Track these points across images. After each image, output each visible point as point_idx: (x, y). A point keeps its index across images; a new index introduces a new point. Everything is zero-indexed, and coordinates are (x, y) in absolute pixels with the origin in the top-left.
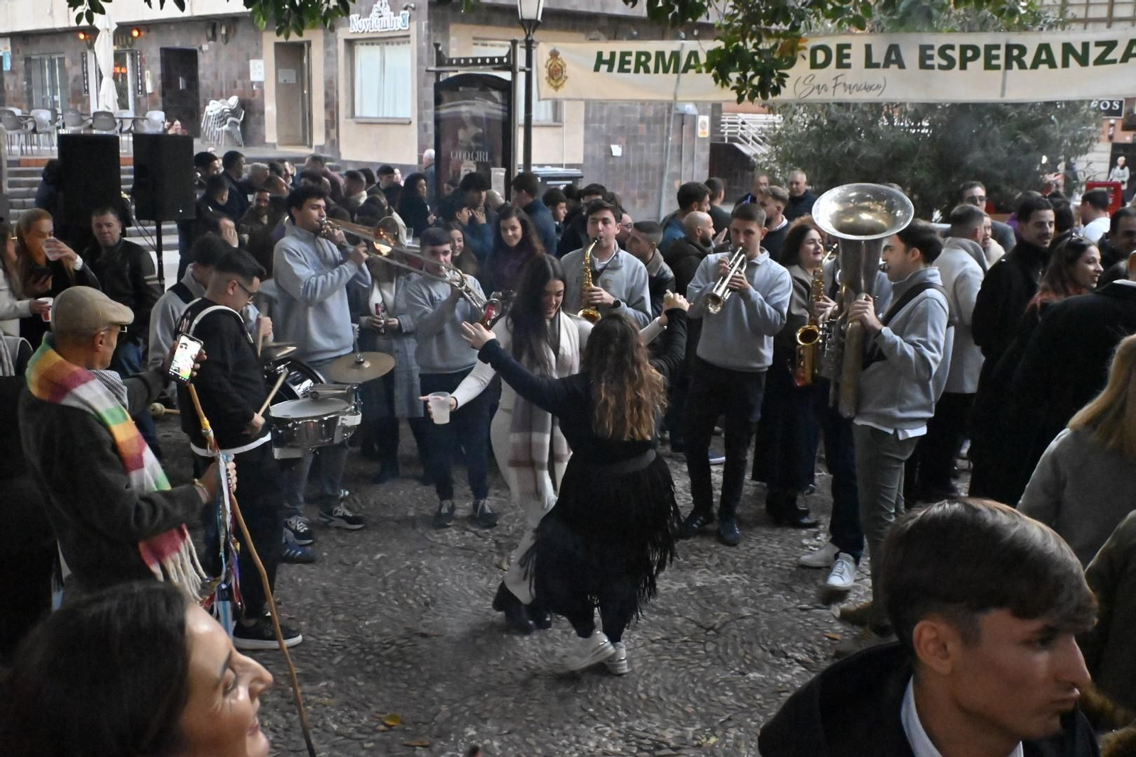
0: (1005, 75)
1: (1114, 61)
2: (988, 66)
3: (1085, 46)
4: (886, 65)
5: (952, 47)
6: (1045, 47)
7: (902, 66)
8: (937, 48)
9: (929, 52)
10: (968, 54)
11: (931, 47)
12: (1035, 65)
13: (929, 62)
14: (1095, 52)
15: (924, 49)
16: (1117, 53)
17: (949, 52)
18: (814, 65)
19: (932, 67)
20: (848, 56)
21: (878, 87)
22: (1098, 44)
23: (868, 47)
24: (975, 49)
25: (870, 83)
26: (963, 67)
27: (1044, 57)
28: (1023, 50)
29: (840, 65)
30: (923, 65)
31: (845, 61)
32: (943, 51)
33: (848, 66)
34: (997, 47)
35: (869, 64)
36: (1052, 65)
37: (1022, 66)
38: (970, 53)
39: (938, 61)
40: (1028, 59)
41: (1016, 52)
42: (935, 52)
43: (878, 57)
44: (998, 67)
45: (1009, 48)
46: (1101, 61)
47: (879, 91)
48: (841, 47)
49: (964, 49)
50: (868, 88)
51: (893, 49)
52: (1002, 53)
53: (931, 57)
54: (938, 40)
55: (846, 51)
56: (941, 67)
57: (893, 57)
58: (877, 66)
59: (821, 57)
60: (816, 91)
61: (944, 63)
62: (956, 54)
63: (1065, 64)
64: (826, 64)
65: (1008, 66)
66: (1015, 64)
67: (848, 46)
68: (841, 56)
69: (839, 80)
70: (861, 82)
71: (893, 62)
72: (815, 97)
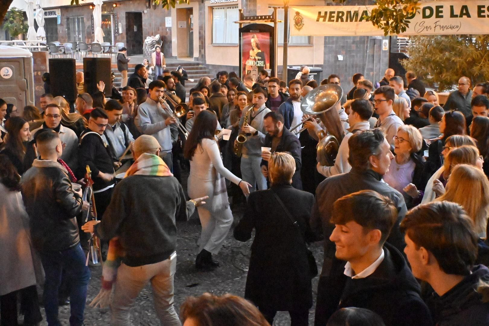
4: (461, 16)
7: (469, 16)
8: (486, 7)
9: (482, 9)
11: (484, 7)
13: (482, 14)
15: (479, 7)
18: (424, 16)
19: (484, 16)
20: (442, 12)
21: (457, 27)
23: (452, 7)
25: (453, 25)
29: (437, 16)
30: (479, 16)
31: (440, 14)
32: (488, 9)
33: (442, 17)
35: (452, 15)
39: (487, 13)
42: (486, 9)
43: (457, 12)
47: (457, 29)
48: (438, 7)
50: (452, 28)
51: (465, 7)
53: (484, 12)
54: (487, 3)
55: (440, 9)
56: (488, 16)
57: (464, 12)
58: (456, 16)
59: (428, 12)
60: (425, 29)
64: (430, 16)
67: (442, 7)
68: (438, 12)
69: (438, 24)
70: (448, 24)
71: (465, 14)
72: (425, 32)
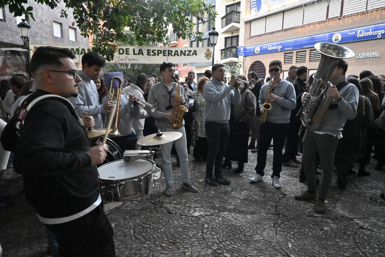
0: (168, 58)
1: (190, 55)
2: (164, 55)
3: (185, 51)
4: (139, 54)
5: (155, 50)
6: (176, 51)
7: (143, 55)
8: (151, 50)
9: (149, 51)
10: (159, 52)
11: (150, 50)
12: (174, 55)
13: (149, 54)
14: (187, 53)
15: (148, 50)
16: (191, 53)
17: (154, 51)
18: (120, 54)
19: (150, 55)
20: (129, 52)
21: (137, 60)
22: (188, 51)
23: (134, 50)
24: (161, 51)
25: (135, 58)
26: (158, 55)
27: (176, 53)
28: (172, 52)
29: (127, 54)
30: (148, 55)
31: (128, 53)
32: (153, 51)
33: (129, 54)
34: (166, 51)
35: (134, 54)
36: (178, 55)
37: (172, 55)
38: (160, 52)
39: (152, 53)
40: (173, 54)
41: (170, 52)
42: (151, 51)
43: (137, 52)
44: (166, 56)
45: (169, 51)
46: (188, 55)
47: (137, 61)
48: (127, 49)
49: (158, 51)
50: (135, 60)
51: (140, 50)
52: (167, 52)
53: (150, 53)
54: (152, 49)
55: (128, 50)
56: (153, 55)
57: (141, 52)
58: (136, 54)
59: (121, 51)
60: (121, 60)
61: (153, 54)
62: (156, 52)
63: (181, 55)
64: (123, 53)
65: (169, 55)
66: (170, 55)
67: (129, 49)
68: (127, 52)
69: (127, 58)
70: (133, 58)
71: (141, 54)
72: (120, 62)
